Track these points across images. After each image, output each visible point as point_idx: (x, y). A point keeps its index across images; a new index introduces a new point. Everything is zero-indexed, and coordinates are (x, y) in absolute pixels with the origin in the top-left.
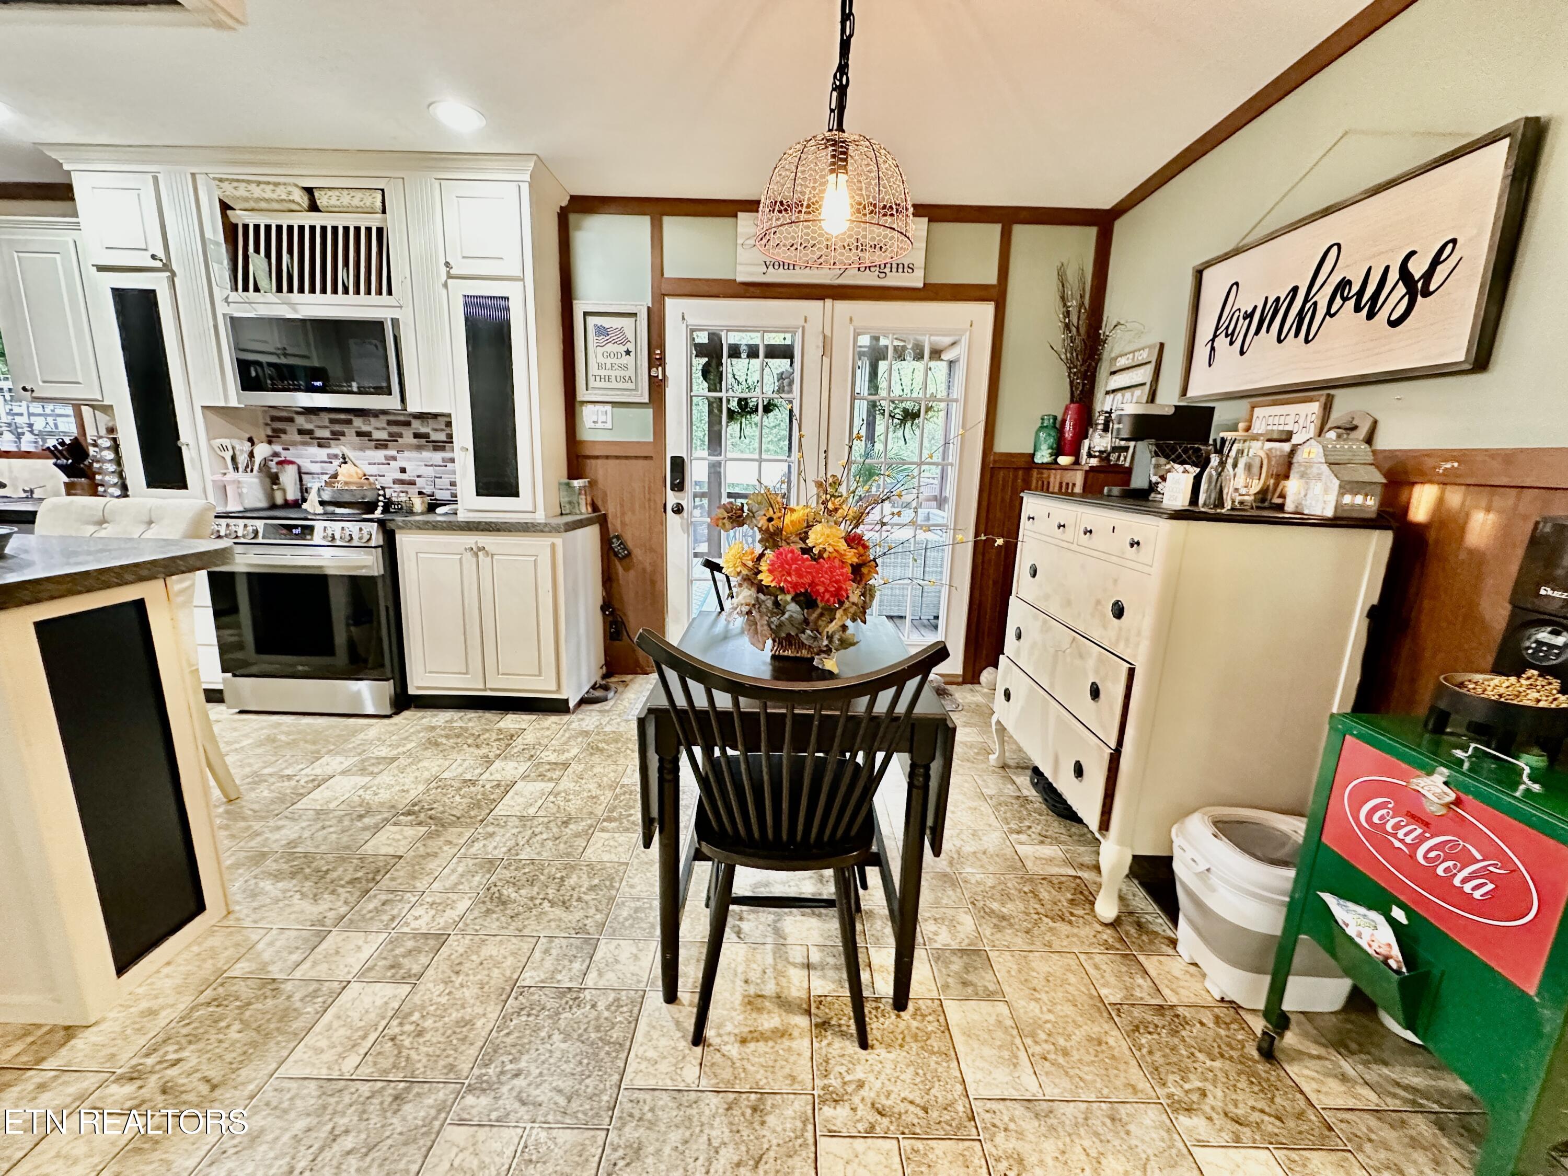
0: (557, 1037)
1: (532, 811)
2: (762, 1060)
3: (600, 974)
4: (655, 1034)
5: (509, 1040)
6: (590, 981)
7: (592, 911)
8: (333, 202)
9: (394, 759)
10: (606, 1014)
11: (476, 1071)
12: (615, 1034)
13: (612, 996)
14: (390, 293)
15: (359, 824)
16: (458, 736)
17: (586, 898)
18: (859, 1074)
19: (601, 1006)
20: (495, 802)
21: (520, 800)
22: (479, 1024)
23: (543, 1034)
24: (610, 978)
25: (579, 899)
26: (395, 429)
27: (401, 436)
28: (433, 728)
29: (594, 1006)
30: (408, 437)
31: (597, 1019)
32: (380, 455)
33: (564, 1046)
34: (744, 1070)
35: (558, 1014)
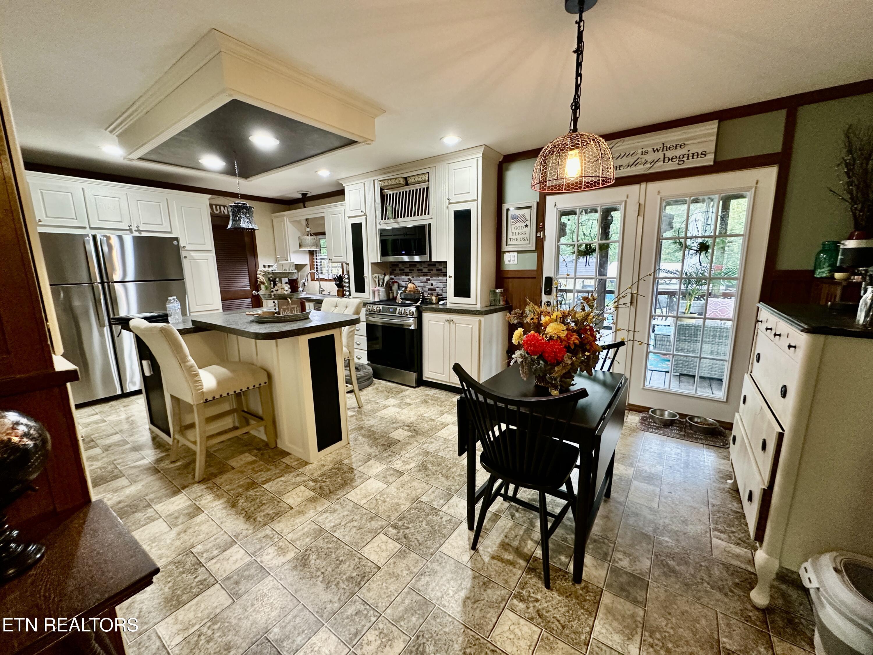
0: (424, 523)
1: (450, 438)
2: (497, 568)
3: (449, 508)
4: (459, 538)
5: (409, 516)
6: (444, 509)
7: (456, 484)
8: (413, 181)
9: (410, 404)
10: (444, 523)
11: (395, 521)
12: (444, 531)
13: (449, 518)
14: (428, 214)
15: (392, 426)
16: (435, 400)
17: (456, 478)
18: (539, 596)
19: (444, 519)
20: (439, 430)
21: (448, 432)
22: (402, 507)
23: (421, 519)
24: (452, 511)
25: (453, 478)
26: (430, 268)
27: (432, 270)
28: (428, 395)
29: (441, 518)
30: (434, 272)
31: (440, 523)
32: (424, 278)
33: (426, 527)
34: (487, 568)
35: (428, 515)
